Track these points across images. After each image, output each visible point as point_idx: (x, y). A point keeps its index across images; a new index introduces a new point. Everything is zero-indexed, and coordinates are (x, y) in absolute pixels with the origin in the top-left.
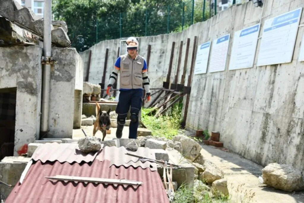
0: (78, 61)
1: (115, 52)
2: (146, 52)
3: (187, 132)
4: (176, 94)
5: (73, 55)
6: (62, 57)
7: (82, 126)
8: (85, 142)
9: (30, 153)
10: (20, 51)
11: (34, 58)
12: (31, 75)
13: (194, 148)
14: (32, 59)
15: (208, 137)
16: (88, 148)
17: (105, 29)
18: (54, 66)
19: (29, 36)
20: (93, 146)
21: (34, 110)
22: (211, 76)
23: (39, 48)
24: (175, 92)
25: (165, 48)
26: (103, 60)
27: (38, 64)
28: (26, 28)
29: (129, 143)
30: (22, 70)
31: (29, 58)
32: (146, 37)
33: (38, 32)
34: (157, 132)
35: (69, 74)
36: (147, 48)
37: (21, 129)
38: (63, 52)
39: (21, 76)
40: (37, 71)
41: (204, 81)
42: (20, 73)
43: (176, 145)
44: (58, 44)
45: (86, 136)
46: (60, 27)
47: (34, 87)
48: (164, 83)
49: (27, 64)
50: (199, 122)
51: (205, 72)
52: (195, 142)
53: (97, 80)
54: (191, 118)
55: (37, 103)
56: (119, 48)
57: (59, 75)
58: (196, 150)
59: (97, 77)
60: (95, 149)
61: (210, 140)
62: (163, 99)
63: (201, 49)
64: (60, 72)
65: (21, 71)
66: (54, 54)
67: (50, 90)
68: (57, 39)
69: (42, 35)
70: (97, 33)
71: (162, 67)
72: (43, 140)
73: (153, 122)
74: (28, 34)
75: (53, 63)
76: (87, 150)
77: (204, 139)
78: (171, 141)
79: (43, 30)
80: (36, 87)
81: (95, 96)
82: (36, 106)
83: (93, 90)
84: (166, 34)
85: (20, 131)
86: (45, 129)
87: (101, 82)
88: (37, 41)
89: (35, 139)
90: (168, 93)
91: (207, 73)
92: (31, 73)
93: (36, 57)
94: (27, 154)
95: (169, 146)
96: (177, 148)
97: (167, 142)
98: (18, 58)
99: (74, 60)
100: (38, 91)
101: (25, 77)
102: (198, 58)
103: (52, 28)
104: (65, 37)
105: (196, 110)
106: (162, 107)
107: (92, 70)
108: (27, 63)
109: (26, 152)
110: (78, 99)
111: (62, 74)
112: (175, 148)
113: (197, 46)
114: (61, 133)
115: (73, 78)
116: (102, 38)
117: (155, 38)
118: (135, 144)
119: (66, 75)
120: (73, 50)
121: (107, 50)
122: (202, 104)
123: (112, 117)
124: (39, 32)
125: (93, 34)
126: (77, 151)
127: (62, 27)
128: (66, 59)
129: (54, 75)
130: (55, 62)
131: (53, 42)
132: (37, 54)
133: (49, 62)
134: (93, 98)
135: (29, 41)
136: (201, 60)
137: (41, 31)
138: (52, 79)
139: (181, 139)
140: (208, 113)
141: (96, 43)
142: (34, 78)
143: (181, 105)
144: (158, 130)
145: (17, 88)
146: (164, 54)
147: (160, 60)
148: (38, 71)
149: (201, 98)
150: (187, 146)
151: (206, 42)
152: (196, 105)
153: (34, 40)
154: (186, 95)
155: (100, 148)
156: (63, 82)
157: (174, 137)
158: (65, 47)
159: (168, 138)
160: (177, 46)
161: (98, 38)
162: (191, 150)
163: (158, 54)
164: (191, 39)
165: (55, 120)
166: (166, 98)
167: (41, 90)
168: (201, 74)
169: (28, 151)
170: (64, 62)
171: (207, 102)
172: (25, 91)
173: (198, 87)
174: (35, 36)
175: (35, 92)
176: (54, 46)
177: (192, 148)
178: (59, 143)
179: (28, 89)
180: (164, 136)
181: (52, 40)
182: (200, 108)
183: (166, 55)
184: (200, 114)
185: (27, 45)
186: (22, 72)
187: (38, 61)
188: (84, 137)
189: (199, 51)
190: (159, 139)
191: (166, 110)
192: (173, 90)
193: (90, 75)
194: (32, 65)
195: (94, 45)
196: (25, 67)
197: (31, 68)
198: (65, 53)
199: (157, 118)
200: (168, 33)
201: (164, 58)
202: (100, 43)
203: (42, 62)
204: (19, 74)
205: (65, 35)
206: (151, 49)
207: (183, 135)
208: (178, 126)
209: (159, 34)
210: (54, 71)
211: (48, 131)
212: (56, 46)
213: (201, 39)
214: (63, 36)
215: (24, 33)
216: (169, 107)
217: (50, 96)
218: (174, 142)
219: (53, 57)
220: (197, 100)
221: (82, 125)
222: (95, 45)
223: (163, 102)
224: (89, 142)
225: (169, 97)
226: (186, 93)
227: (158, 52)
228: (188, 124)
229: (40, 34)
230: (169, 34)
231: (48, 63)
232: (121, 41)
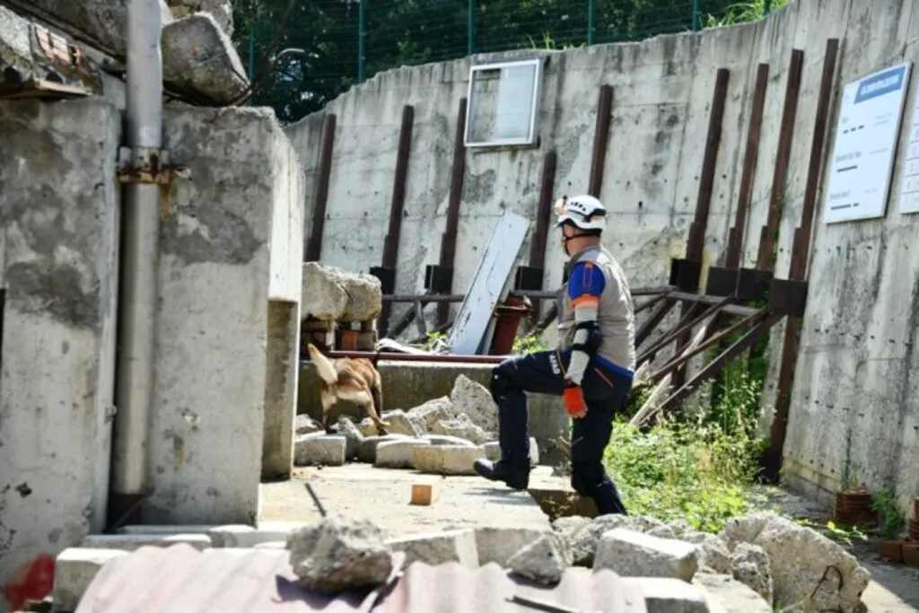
0: (280, 167)
1: (442, 120)
2: (591, 122)
3: (788, 498)
4: (731, 316)
5: (262, 140)
6: (209, 149)
7: (294, 470)
8: (320, 543)
9: (63, 594)
10: (18, 123)
11: (85, 153)
12: (73, 236)
13: (829, 576)
14: (76, 162)
15: (899, 523)
16: (335, 571)
17: (397, 12)
18: (175, 193)
19: (56, 51)
20: (359, 563)
21: (85, 397)
22: (911, 227)
23: (108, 108)
24: (731, 308)
25: (682, 99)
26: (390, 160)
27: (102, 184)
28: (44, 15)
29: (520, 547)
30: (29, 210)
31: (60, 155)
32: (592, 49)
33: (101, 34)
34: (645, 495)
35: (242, 229)
36: (593, 99)
37: (25, 485)
38: (218, 128)
39: (26, 237)
40: (97, 217)
41: (873, 255)
42: (20, 226)
43: (740, 560)
44: (195, 90)
45: (323, 513)
46: (199, 9)
47: (86, 289)
48: (676, 263)
49: (51, 185)
50: (848, 451)
51: (878, 212)
52: (833, 548)
53: (360, 251)
54: (810, 431)
55: (97, 361)
56: (464, 103)
57: (196, 233)
58: (841, 585)
59: (360, 240)
60: (365, 575)
61: (907, 540)
62: (670, 341)
63: (859, 99)
64: (202, 221)
65: (25, 217)
66: (176, 137)
67: (158, 302)
68: (188, 67)
69: (117, 46)
70: (362, 34)
71: (668, 190)
72: (123, 532)
73: (624, 450)
74: (51, 44)
75: (171, 179)
76: (328, 583)
77: (879, 535)
78: (715, 542)
79: (122, 24)
80: (93, 289)
81: (356, 326)
82: (92, 375)
83: (344, 300)
84: (689, 33)
85: (18, 494)
86: (132, 481)
87: (378, 263)
88: (95, 74)
89: (86, 529)
90: (694, 312)
91: (889, 214)
92: (69, 224)
93: (93, 151)
94: (49, 599)
95: (707, 564)
96: (749, 577)
97: (699, 546)
98: (10, 157)
99: (266, 162)
100: (102, 306)
101: (43, 243)
102: (842, 144)
103: (167, 17)
104: (225, 57)
105: (831, 394)
106: (668, 378)
107: (335, 205)
108: (53, 180)
109: (47, 593)
110: (279, 343)
111: (212, 229)
112: (737, 577)
113: (838, 85)
114: (206, 502)
115: (264, 245)
116: (384, 55)
117: (636, 53)
118: (550, 555)
119: (229, 233)
120: (260, 119)
121: (409, 113)
122: (861, 364)
123: (435, 427)
124: (107, 36)
125: (344, 39)
126: (282, 583)
127: (207, 11)
128: (229, 158)
129: (173, 234)
130: (179, 174)
131: (170, 79)
132: (98, 139)
133: (154, 175)
134: (346, 337)
135: (59, 74)
136: (858, 154)
137: (114, 29)
138: (167, 252)
139: (766, 534)
140: (894, 406)
141: (356, 82)
142: (83, 246)
143: (758, 369)
144: (650, 488)
145: (7, 296)
146: (678, 129)
147: (658, 156)
148: (103, 214)
149: (858, 338)
150: (793, 566)
151: (885, 65)
152: (834, 371)
153: (83, 70)
154: (785, 319)
155: (389, 569)
156: (215, 265)
157: (730, 520)
158: (226, 104)
159: (700, 529)
160: (740, 87)
161: (365, 54)
162: (815, 585)
163: (648, 129)
164: (807, 56)
165: (179, 442)
166: (685, 338)
167: (113, 301)
168: (858, 222)
169: (55, 586)
170: (221, 173)
171: (887, 354)
172: (42, 310)
173: (845, 285)
174: (82, 50)
175: (90, 313)
176: (173, 98)
177: (821, 575)
178: (198, 546)
179: (57, 299)
180: (682, 515)
181: (165, 71)
182: (857, 386)
183: (684, 131)
184: (853, 412)
185: (52, 97)
186: (31, 221)
187: (101, 168)
188: (314, 521)
189: (849, 111)
190: (657, 529)
191: (685, 394)
192: (720, 299)
193: (329, 229)
194: (76, 189)
195: (345, 89)
196: (45, 196)
197: (69, 200)
198: (222, 133)
199: (645, 431)
200: (699, 29)
201: (674, 148)
202: (375, 79)
203: (118, 174)
204: (13, 229)
205: (224, 50)
206: (614, 103)
207: (771, 512)
208: (745, 469)
209: (654, 35)
210: (175, 215)
211: (148, 489)
212: (178, 99)
213: (858, 54)
214: (214, 53)
215: (34, 40)
216: (704, 377)
217: (155, 329)
218: (731, 547)
219: (169, 150)
220: (835, 346)
221: (297, 464)
222: (353, 89)
223: (673, 354)
224: (339, 544)
225: (700, 332)
226: (784, 314)
227: (649, 117)
228: (795, 462)
229: (110, 45)
230: (700, 33)
231: (146, 176)
232: (474, 68)
